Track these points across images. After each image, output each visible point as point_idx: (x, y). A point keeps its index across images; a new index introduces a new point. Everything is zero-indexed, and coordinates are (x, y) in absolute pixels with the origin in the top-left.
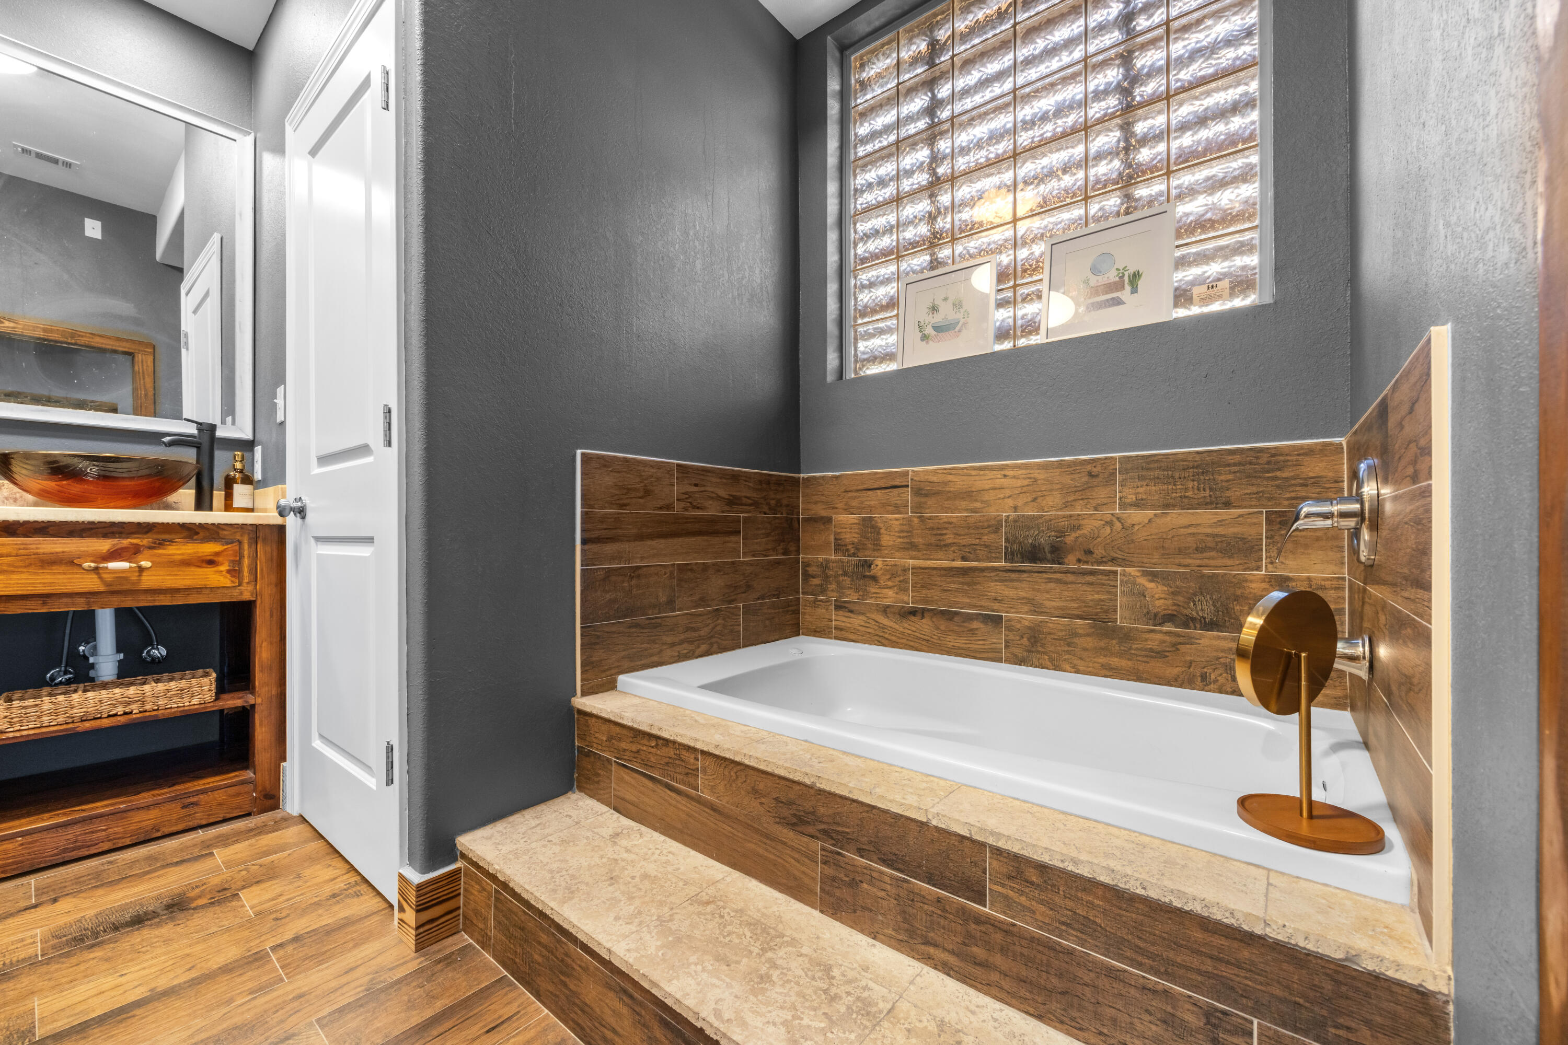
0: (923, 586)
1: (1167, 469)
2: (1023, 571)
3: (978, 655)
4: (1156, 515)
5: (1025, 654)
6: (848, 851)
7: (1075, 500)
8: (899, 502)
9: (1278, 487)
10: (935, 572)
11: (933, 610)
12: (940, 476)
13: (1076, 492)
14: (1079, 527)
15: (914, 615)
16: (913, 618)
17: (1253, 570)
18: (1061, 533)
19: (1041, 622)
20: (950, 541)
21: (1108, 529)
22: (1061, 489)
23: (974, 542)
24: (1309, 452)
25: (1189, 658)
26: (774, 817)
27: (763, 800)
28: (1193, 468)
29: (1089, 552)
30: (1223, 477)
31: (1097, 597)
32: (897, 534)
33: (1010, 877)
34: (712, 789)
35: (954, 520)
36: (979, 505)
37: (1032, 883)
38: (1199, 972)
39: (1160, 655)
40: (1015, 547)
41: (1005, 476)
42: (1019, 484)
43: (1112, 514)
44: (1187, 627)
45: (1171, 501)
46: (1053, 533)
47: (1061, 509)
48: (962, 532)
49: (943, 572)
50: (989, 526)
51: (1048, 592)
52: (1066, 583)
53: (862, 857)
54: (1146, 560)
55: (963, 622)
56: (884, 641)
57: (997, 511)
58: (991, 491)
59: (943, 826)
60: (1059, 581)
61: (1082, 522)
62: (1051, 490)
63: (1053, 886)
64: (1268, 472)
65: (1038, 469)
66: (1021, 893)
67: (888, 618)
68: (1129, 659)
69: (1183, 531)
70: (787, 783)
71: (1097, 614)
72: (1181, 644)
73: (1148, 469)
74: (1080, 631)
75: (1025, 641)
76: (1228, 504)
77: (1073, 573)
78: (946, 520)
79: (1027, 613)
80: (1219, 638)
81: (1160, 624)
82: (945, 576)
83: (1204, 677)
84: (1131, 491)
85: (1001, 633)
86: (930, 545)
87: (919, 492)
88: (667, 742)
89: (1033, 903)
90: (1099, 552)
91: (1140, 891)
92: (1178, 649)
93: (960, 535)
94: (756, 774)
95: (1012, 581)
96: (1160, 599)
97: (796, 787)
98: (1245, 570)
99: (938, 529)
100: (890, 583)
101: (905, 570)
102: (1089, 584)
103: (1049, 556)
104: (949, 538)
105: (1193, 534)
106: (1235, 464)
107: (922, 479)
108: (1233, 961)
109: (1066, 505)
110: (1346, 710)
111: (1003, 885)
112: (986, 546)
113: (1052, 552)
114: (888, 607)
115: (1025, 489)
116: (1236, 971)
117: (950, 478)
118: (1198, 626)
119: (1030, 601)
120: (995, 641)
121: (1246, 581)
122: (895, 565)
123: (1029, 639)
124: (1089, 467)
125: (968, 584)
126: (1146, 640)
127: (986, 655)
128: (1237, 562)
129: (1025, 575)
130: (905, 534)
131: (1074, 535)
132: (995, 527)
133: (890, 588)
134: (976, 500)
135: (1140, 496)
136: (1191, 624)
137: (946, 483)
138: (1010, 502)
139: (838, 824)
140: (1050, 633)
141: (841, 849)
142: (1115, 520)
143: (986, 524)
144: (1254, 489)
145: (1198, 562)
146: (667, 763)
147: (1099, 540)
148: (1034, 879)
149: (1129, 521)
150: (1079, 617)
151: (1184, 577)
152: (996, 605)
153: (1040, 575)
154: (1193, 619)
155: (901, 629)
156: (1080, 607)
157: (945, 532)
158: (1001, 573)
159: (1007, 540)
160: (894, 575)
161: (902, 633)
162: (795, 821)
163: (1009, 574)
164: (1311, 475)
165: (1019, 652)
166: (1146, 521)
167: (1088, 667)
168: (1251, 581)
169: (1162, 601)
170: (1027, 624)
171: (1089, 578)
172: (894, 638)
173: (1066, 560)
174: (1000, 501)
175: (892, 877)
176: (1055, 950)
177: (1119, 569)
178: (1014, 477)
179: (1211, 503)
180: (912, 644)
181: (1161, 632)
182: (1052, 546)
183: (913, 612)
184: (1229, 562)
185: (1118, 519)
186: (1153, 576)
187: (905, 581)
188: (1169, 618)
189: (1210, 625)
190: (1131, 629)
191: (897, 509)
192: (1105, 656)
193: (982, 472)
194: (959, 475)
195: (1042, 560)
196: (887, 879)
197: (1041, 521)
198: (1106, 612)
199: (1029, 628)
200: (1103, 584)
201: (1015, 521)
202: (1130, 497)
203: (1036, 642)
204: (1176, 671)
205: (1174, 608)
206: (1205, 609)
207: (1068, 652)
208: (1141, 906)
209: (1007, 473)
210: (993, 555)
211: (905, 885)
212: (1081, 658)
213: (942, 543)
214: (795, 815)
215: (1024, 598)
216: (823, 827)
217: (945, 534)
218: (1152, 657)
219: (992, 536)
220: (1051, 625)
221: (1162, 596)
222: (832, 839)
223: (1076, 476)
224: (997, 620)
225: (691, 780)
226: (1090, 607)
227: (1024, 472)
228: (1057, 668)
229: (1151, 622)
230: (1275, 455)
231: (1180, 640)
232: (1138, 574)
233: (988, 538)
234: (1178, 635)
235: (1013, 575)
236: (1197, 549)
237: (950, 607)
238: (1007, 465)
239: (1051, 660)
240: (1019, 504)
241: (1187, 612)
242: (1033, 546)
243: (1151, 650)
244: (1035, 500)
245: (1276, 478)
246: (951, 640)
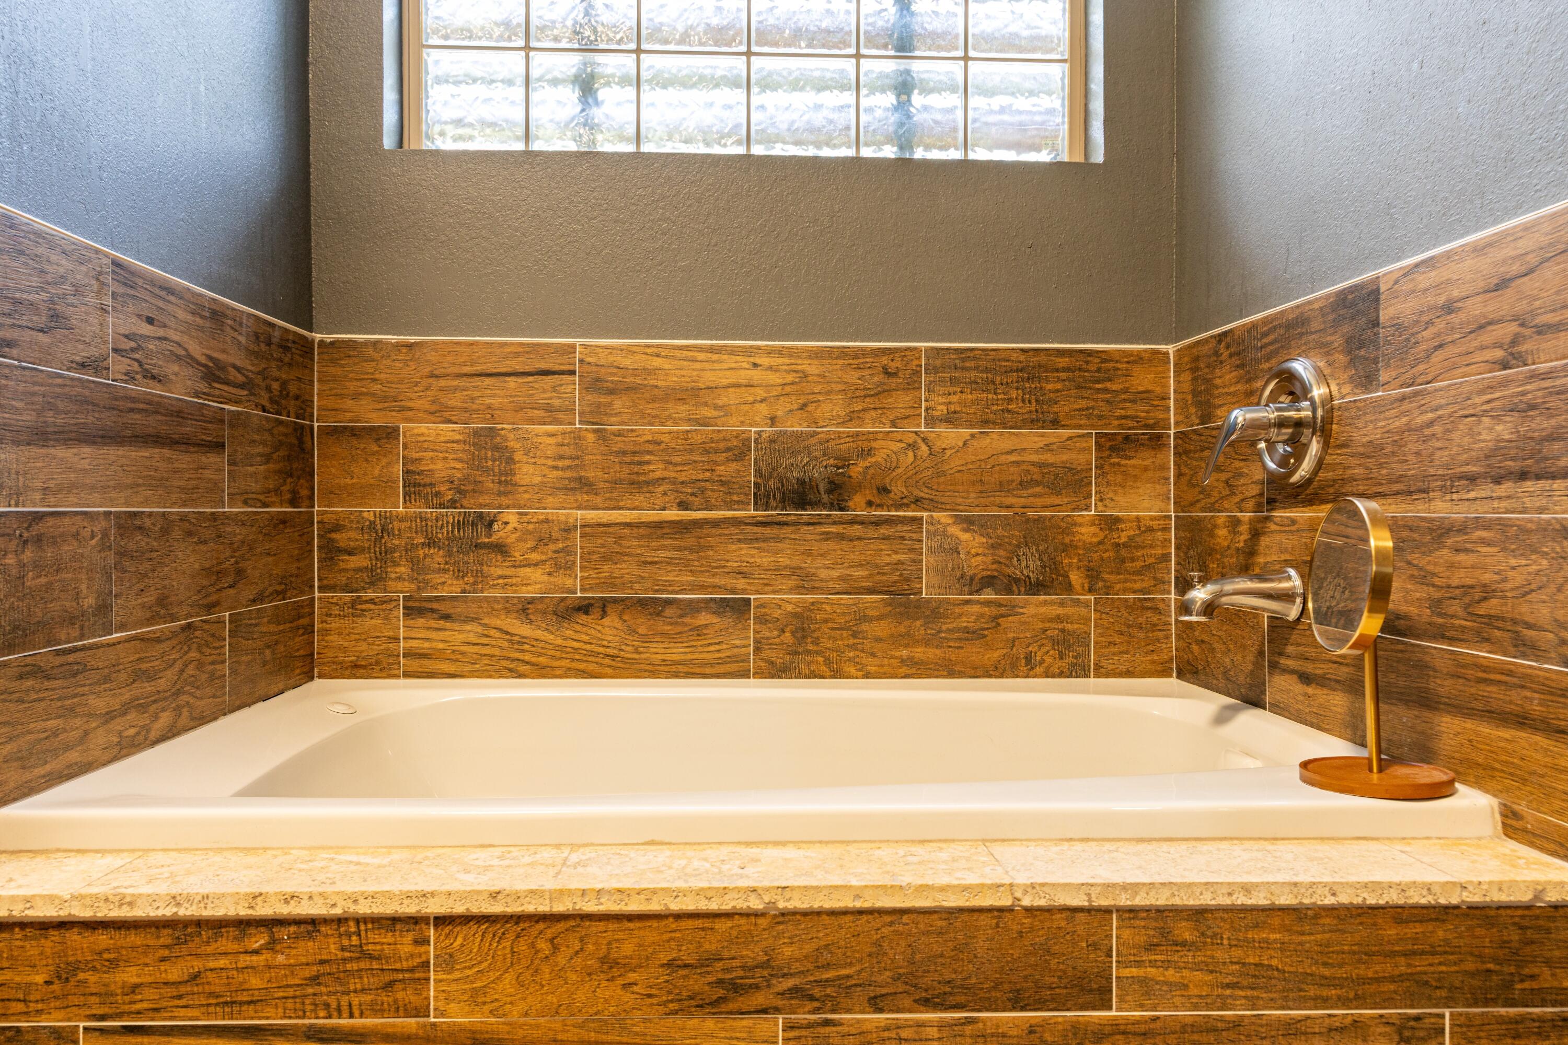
0: (604, 558)
1: (986, 370)
2: (786, 524)
3: (708, 671)
4: (972, 436)
5: (788, 658)
6: (848, 1011)
7: (864, 410)
8: (556, 403)
9: (1108, 402)
10: (627, 531)
11: (623, 600)
12: (637, 357)
13: (865, 397)
14: (870, 452)
15: (587, 613)
16: (583, 618)
17: (1082, 510)
18: (844, 462)
19: (813, 604)
20: (658, 474)
21: (910, 454)
22: (845, 391)
23: (701, 477)
24: (1137, 359)
25: (1011, 635)
26: (664, 1004)
27: (632, 977)
28: (1017, 371)
29: (884, 490)
30: (1050, 386)
31: (896, 558)
32: (550, 463)
33: (1151, 947)
34: (475, 998)
35: (665, 438)
36: (710, 413)
37: (1184, 944)
38: (1392, 979)
39: (976, 635)
40: (771, 483)
41: (755, 365)
42: (780, 381)
43: (916, 433)
44: (1010, 592)
45: (992, 416)
46: (832, 461)
47: (843, 423)
48: (679, 460)
49: (643, 531)
50: (728, 449)
51: (823, 555)
52: (851, 540)
53: (881, 1011)
54: (960, 500)
55: (681, 616)
56: (521, 668)
57: (742, 423)
58: (731, 390)
59: (1042, 903)
60: (840, 537)
61: (873, 444)
62: (828, 393)
63: (1215, 935)
64: (1098, 382)
65: (809, 357)
66: (1167, 965)
67: (531, 622)
68: (937, 647)
69: (1005, 459)
70: (699, 923)
71: (895, 584)
72: (1002, 616)
73: (963, 369)
74: (872, 613)
75: (787, 637)
76: (1056, 423)
77: (862, 523)
78: (649, 437)
79: (791, 591)
80: (1045, 603)
81: (977, 592)
82: (649, 537)
83: (1028, 658)
84: (942, 399)
85: (746, 629)
86: (620, 481)
87: (594, 384)
88: (312, 924)
89: (1186, 973)
90: (898, 489)
91: (1329, 901)
92: (999, 625)
93: (676, 465)
94: (612, 926)
95: (766, 540)
96: (977, 555)
97: (722, 926)
98: (1073, 510)
99: (634, 453)
100: (535, 557)
101: (568, 530)
102: (884, 538)
103: (825, 498)
104: (656, 469)
105: (1017, 463)
106: (1065, 370)
107: (603, 362)
108: (1427, 948)
109: (851, 418)
110: (1170, 676)
111: (1139, 964)
112: (723, 483)
113: (830, 492)
114: (531, 601)
115: (788, 388)
116: (1431, 960)
117: (657, 362)
118: (1022, 589)
119: (795, 571)
120: (738, 642)
121: (1075, 524)
122: (547, 521)
123: (793, 634)
124: (885, 360)
125: (691, 550)
126: (960, 616)
127: (722, 669)
128: (1066, 500)
129: (788, 529)
130: (568, 462)
131: (863, 464)
132: (740, 451)
133: (536, 564)
134: (706, 404)
135: (952, 408)
136: (1015, 588)
137: (650, 372)
138: (764, 410)
139: (828, 966)
140: (826, 621)
141: (833, 1011)
142: (919, 441)
143: (722, 445)
144: (1082, 404)
145: (1023, 501)
146: (315, 980)
147: (898, 471)
148: (1187, 936)
149: (939, 444)
150: (871, 591)
151: (1006, 522)
152: (741, 583)
153: (811, 528)
154: (1017, 581)
155: (559, 641)
156: (871, 575)
157: (647, 458)
158: (748, 529)
159: (759, 473)
160: (542, 541)
161: (561, 648)
162: (721, 993)
163: (760, 529)
164: (1140, 388)
165: (777, 656)
166: (961, 444)
167: (882, 666)
168: (1081, 525)
169: (980, 558)
170: (790, 608)
171: (883, 531)
172: (543, 660)
173: (851, 504)
174: (747, 407)
175: (941, 1025)
176: (1215, 1030)
177: (925, 514)
178: (770, 368)
179: (1038, 420)
180: (582, 666)
181: (978, 602)
182: (831, 482)
183: (585, 608)
184: (1057, 501)
185: (924, 440)
186: (968, 523)
187: (568, 551)
188: (988, 582)
189: (1037, 587)
190: (941, 602)
191: (551, 414)
192: (906, 646)
193: (715, 357)
194: (674, 358)
195: (814, 504)
196: (933, 1032)
197: (813, 441)
198: (907, 580)
199: (795, 615)
200: (903, 538)
201: (772, 441)
202: (940, 407)
203: (804, 637)
204: (996, 655)
205: (994, 566)
206: (1030, 566)
207: (853, 647)
208: (1327, 921)
209: (758, 361)
210: (735, 498)
211: (968, 1029)
212: (873, 654)
213: (642, 479)
214: (720, 982)
215: (786, 567)
216: (790, 983)
217: (648, 463)
218: (967, 639)
219: (734, 465)
220: (828, 608)
221: (980, 551)
222: (812, 998)
223: (866, 373)
224: (740, 608)
225: (403, 995)
226: (884, 574)
227: (787, 361)
228: (838, 674)
229: (966, 589)
230: (1105, 361)
231: (1002, 610)
232: (950, 521)
233: (727, 470)
234: (999, 604)
235: (769, 531)
236: (1021, 483)
237: (657, 591)
238: (759, 348)
239: (828, 662)
240: (779, 413)
241: (1009, 571)
242: (801, 482)
243: (967, 630)
244: (803, 407)
245: (1106, 391)
246: (658, 651)
